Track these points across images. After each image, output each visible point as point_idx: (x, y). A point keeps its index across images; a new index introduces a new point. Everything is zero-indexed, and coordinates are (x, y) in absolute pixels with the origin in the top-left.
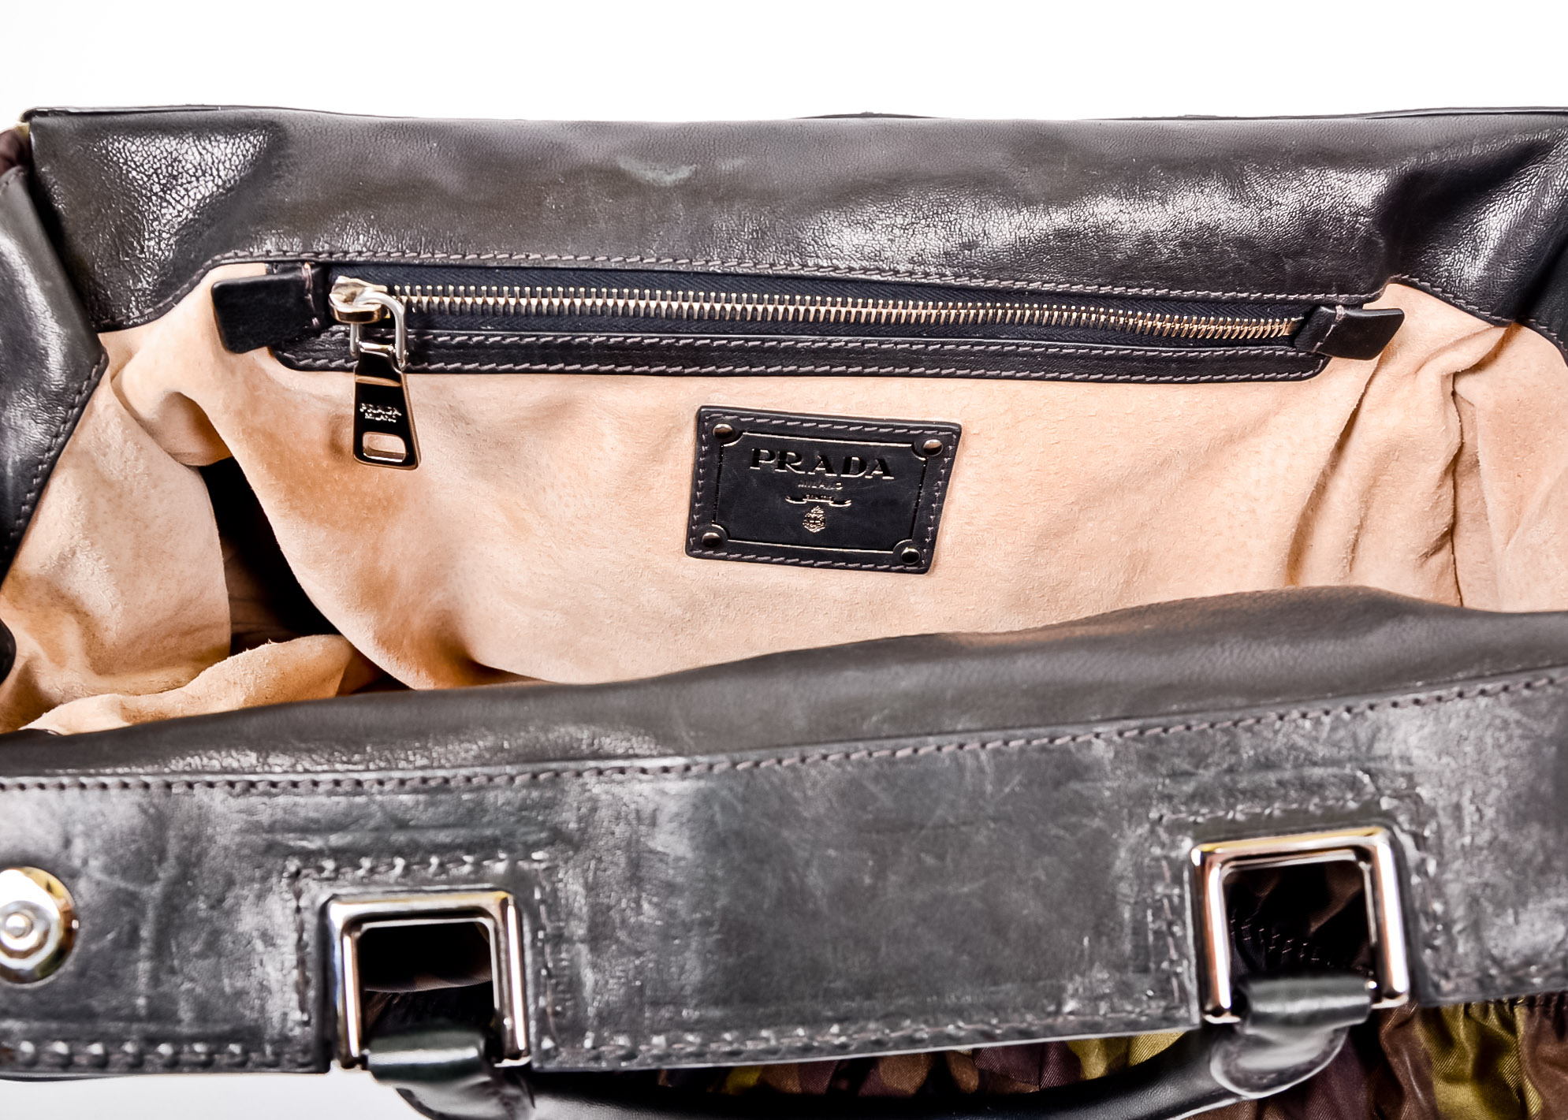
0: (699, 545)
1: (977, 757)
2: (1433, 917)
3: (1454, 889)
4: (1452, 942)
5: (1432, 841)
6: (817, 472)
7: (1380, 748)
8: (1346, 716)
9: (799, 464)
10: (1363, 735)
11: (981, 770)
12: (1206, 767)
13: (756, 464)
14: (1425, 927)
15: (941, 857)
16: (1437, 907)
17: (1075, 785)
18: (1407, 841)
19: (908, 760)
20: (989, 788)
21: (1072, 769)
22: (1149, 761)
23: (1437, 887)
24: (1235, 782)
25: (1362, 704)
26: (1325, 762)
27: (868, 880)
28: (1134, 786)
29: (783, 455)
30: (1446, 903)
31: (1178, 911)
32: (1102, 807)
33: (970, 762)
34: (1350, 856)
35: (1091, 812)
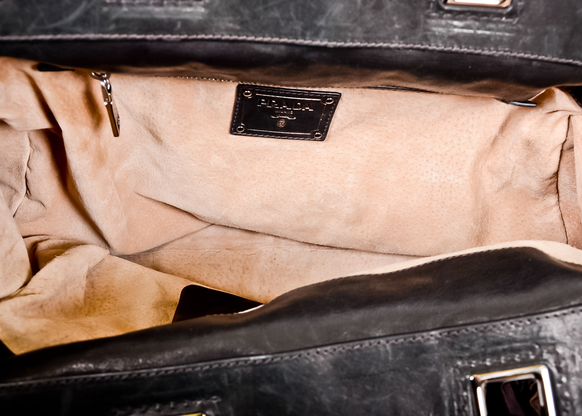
0: (234, 130)
1: (384, 346)
2: (566, 399)
3: (574, 388)
4: (574, 409)
5: (564, 369)
6: (283, 108)
7: (542, 334)
8: (528, 323)
9: (276, 105)
10: (535, 329)
11: (387, 352)
12: (474, 346)
13: (260, 104)
14: (563, 403)
15: (373, 387)
16: (567, 394)
17: (424, 355)
18: (555, 370)
19: (358, 350)
20: (390, 358)
21: (422, 349)
22: (452, 345)
23: (567, 387)
24: (485, 350)
25: (534, 318)
26: (521, 341)
27: (345, 397)
28: (446, 354)
29: (271, 102)
30: (570, 393)
31: (466, 402)
32: (434, 363)
33: (382, 349)
34: (532, 377)
35: (430, 365)
